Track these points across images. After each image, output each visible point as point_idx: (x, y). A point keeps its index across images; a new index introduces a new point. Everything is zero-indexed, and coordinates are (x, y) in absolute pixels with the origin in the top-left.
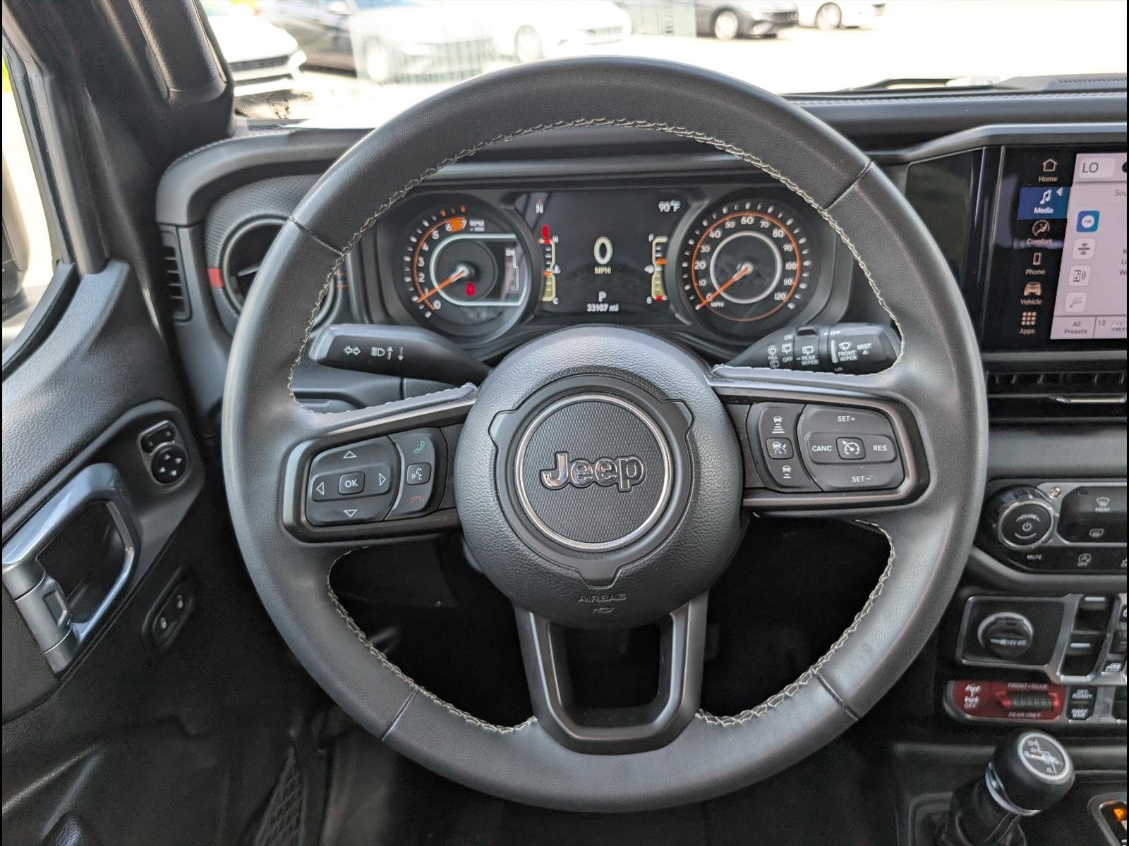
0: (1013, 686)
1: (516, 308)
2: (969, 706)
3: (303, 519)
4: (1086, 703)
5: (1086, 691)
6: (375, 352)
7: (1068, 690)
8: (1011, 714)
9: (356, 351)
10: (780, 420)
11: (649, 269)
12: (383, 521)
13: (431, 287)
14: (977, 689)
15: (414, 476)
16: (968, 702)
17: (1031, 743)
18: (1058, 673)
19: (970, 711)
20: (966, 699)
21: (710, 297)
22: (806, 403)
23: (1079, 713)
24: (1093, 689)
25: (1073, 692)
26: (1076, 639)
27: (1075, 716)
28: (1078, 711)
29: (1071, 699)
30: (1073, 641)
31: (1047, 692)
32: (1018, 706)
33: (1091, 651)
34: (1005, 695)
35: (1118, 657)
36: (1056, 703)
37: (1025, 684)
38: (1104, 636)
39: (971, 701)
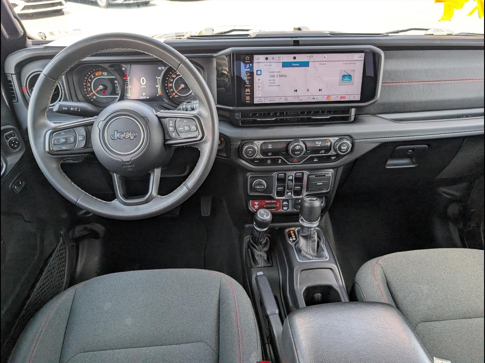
0: (267, 201)
1: (117, 97)
3: (51, 149)
4: (287, 205)
5: (286, 202)
6: (72, 109)
7: (281, 201)
9: (66, 109)
10: (171, 122)
11: (157, 86)
12: (73, 150)
13: (92, 92)
14: (258, 203)
15: (80, 139)
17: (261, 211)
18: (276, 196)
19: (256, 209)
20: (255, 206)
21: (174, 94)
22: (177, 118)
24: (288, 201)
25: (283, 202)
26: (278, 186)
27: (284, 209)
28: (285, 208)
29: (282, 204)
30: (277, 187)
31: (276, 203)
32: (268, 207)
33: (284, 189)
34: (265, 204)
35: (290, 191)
36: (278, 205)
37: (270, 201)
38: (285, 185)
39: (256, 206)
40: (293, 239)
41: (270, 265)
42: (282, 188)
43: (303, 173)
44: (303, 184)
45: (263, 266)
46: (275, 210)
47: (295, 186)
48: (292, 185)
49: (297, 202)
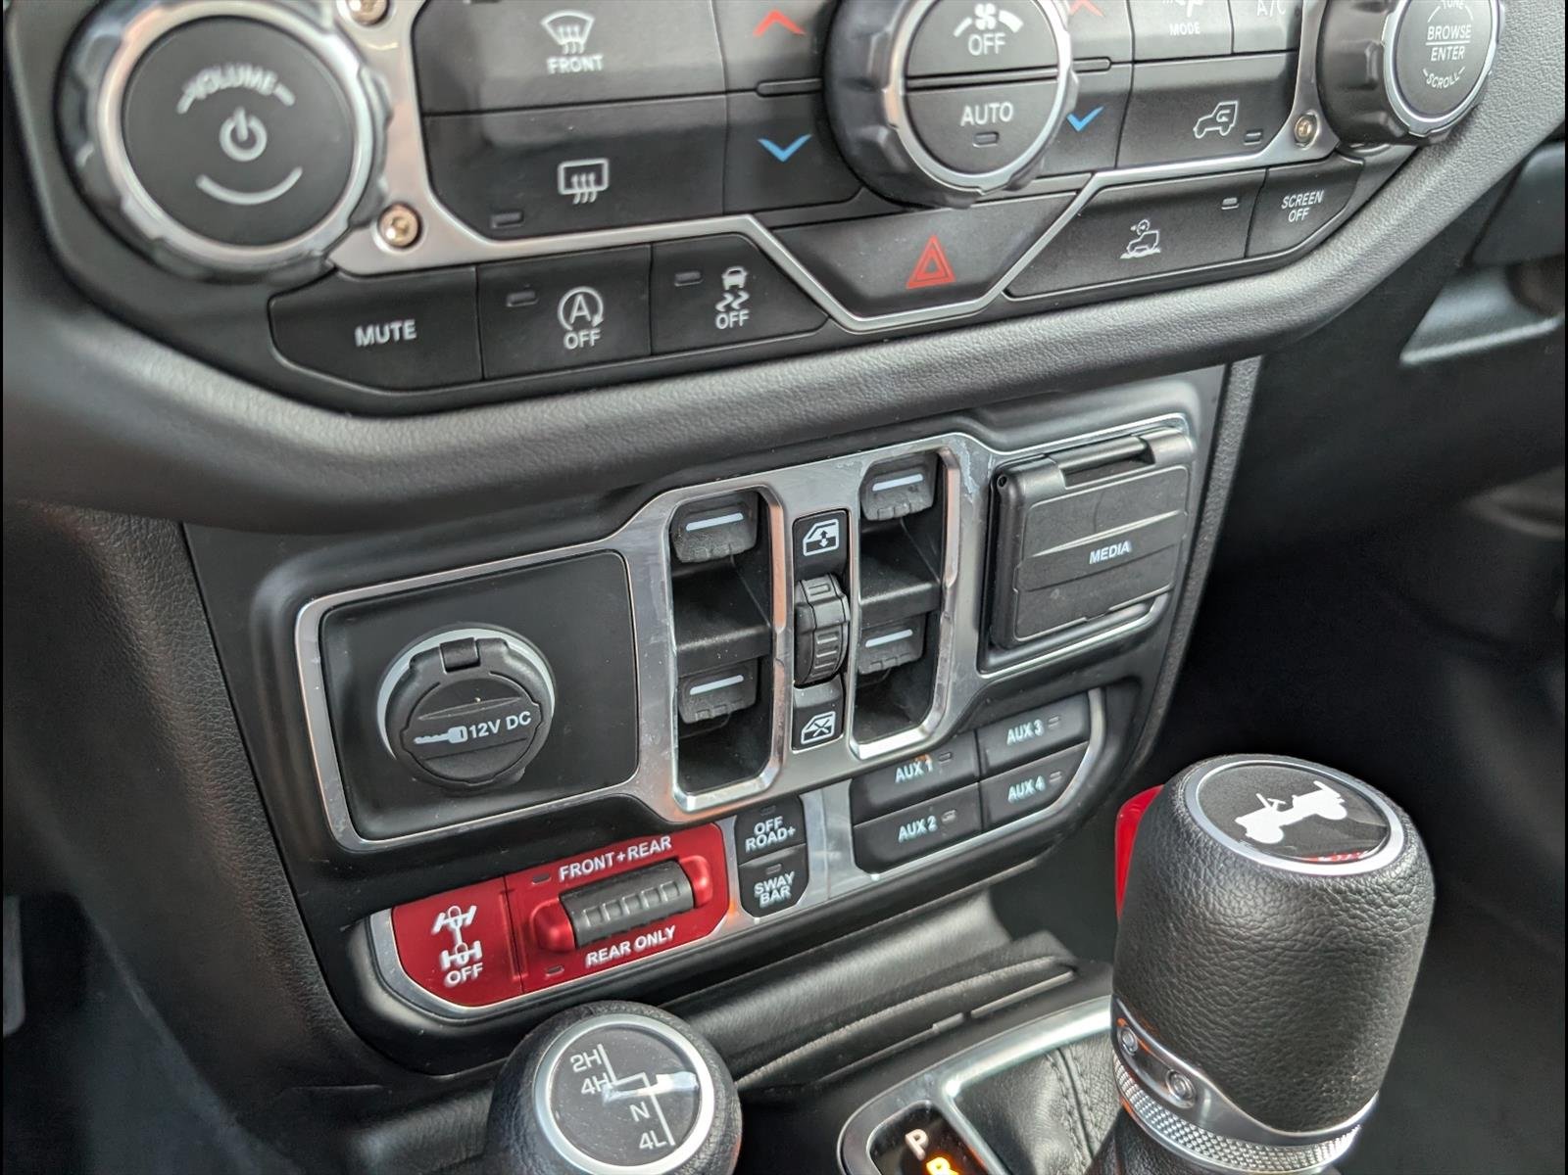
0: (575, 870)
2: (462, 976)
4: (783, 855)
5: (778, 821)
7: (728, 827)
8: (592, 959)
14: (469, 917)
16: (454, 967)
17: (581, 1062)
18: (676, 789)
19: (463, 993)
20: (446, 959)
24: (790, 806)
25: (743, 832)
26: (693, 668)
27: (764, 901)
28: (771, 884)
29: (743, 856)
30: (686, 679)
31: (675, 859)
32: (600, 929)
33: (753, 690)
34: (553, 906)
35: (822, 693)
36: (704, 882)
37: (610, 855)
38: (770, 636)
39: (461, 959)
42: (739, 679)
43: (936, 467)
44: (949, 582)
46: (678, 940)
47: (867, 633)
48: (839, 628)
49: (879, 796)
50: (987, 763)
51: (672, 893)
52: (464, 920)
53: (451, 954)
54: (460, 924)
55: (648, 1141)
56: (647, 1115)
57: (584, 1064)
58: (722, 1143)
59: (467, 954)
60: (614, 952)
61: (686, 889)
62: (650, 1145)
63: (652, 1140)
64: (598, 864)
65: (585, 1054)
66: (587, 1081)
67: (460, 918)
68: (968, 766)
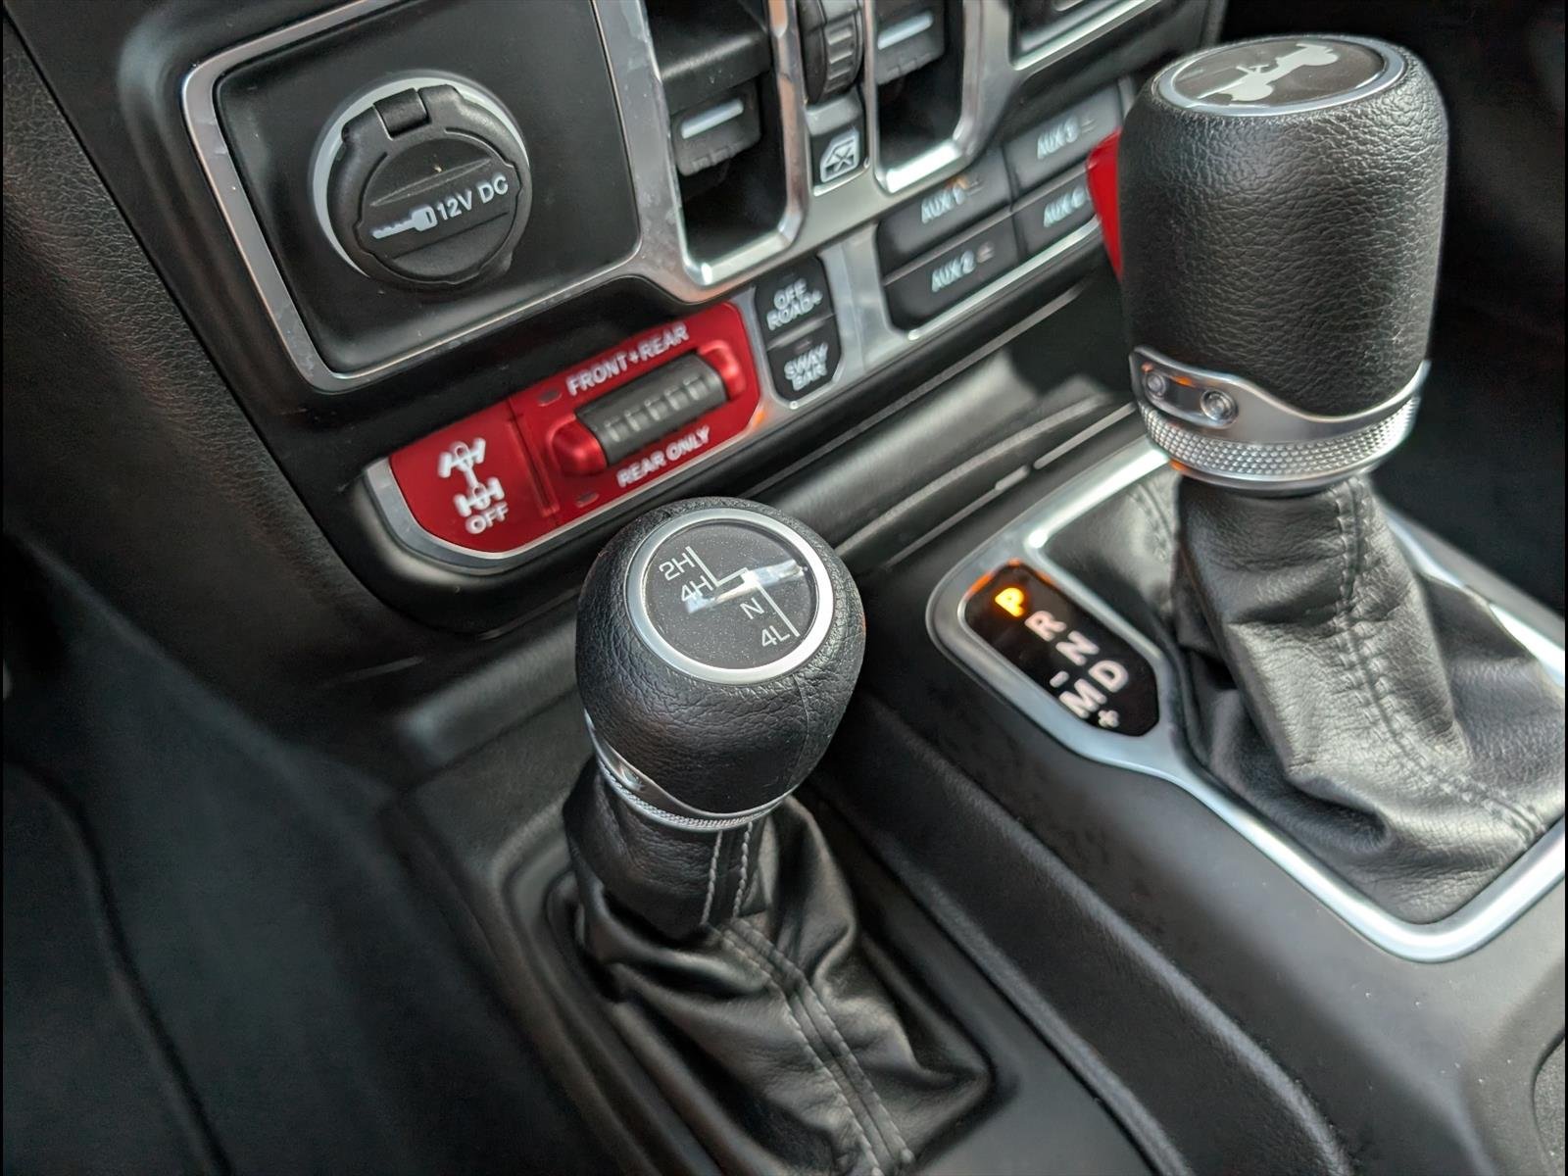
0: (586, 380)
2: (485, 521)
4: (811, 326)
5: (799, 288)
7: (745, 303)
8: (625, 478)
14: (479, 451)
16: (475, 512)
17: (672, 568)
18: (687, 261)
19: (492, 538)
20: (463, 505)
23: (805, 369)
24: (808, 267)
25: (764, 306)
26: (684, 100)
27: (798, 383)
28: (802, 363)
29: (768, 335)
30: (679, 113)
31: (694, 351)
32: (629, 441)
33: (755, 123)
34: (571, 425)
35: (839, 111)
36: (733, 370)
37: (621, 358)
38: (768, 45)
39: (481, 501)
40: (1096, 672)
41: (967, 1096)
42: (739, 107)
45: (908, 1155)
46: (714, 441)
47: (883, 24)
48: (852, 18)
49: (907, 240)
50: (1019, 185)
51: (698, 388)
52: (474, 458)
53: (467, 496)
54: (471, 463)
55: (769, 637)
56: (761, 611)
57: (676, 570)
58: (849, 625)
59: (486, 496)
60: (648, 466)
61: (715, 381)
62: (773, 640)
63: (774, 636)
64: (610, 369)
65: (674, 560)
66: (685, 587)
67: (469, 456)
68: (1000, 190)
